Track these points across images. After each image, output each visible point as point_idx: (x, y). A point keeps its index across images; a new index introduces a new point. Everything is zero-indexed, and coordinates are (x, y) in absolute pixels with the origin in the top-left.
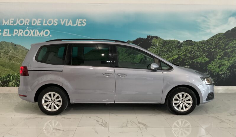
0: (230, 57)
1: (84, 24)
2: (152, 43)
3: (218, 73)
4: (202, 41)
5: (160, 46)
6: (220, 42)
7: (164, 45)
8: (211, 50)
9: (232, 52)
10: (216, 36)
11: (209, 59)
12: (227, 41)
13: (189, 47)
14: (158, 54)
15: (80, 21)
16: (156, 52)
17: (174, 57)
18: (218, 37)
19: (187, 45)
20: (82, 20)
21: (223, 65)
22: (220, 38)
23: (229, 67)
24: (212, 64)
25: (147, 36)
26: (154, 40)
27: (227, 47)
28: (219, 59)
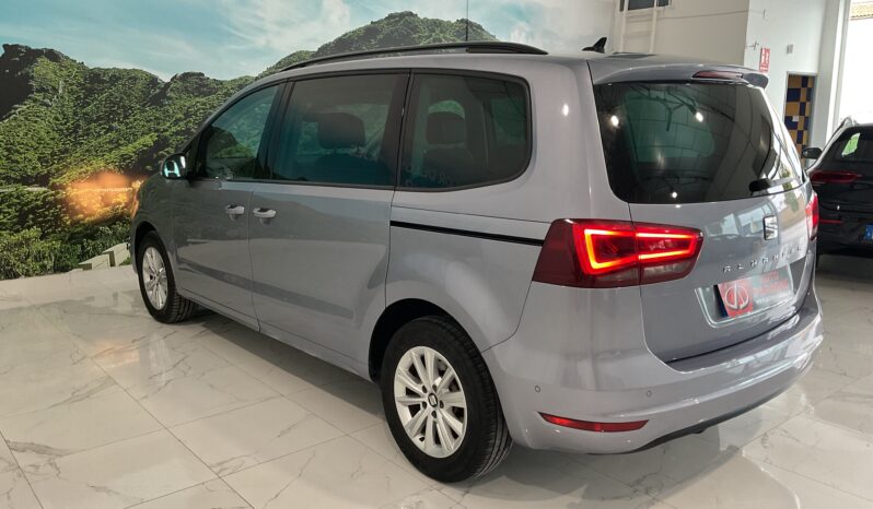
2: (32, 77)
4: (241, 79)
5: (71, 92)
7: (90, 92)
10: (288, 60)
13: (197, 99)
14: (67, 129)
16: (56, 119)
17: (141, 140)
19: (188, 92)
25: (5, 46)
26: (42, 68)
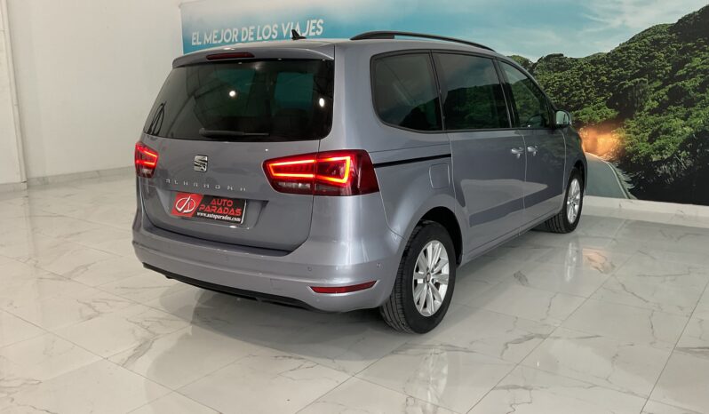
0: (694, 106)
1: (319, 30)
3: (648, 156)
4: (594, 56)
6: (654, 57)
8: (624, 84)
9: (702, 88)
10: (643, 35)
11: (617, 113)
12: (682, 52)
13: (556, 74)
15: (314, 24)
18: (652, 40)
19: (549, 68)
20: (315, 21)
21: (667, 132)
22: (656, 42)
23: (689, 139)
24: (628, 127)
27: (681, 72)
28: (652, 112)
